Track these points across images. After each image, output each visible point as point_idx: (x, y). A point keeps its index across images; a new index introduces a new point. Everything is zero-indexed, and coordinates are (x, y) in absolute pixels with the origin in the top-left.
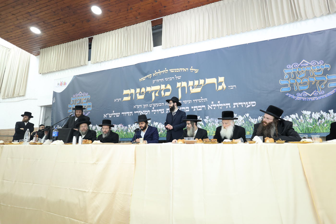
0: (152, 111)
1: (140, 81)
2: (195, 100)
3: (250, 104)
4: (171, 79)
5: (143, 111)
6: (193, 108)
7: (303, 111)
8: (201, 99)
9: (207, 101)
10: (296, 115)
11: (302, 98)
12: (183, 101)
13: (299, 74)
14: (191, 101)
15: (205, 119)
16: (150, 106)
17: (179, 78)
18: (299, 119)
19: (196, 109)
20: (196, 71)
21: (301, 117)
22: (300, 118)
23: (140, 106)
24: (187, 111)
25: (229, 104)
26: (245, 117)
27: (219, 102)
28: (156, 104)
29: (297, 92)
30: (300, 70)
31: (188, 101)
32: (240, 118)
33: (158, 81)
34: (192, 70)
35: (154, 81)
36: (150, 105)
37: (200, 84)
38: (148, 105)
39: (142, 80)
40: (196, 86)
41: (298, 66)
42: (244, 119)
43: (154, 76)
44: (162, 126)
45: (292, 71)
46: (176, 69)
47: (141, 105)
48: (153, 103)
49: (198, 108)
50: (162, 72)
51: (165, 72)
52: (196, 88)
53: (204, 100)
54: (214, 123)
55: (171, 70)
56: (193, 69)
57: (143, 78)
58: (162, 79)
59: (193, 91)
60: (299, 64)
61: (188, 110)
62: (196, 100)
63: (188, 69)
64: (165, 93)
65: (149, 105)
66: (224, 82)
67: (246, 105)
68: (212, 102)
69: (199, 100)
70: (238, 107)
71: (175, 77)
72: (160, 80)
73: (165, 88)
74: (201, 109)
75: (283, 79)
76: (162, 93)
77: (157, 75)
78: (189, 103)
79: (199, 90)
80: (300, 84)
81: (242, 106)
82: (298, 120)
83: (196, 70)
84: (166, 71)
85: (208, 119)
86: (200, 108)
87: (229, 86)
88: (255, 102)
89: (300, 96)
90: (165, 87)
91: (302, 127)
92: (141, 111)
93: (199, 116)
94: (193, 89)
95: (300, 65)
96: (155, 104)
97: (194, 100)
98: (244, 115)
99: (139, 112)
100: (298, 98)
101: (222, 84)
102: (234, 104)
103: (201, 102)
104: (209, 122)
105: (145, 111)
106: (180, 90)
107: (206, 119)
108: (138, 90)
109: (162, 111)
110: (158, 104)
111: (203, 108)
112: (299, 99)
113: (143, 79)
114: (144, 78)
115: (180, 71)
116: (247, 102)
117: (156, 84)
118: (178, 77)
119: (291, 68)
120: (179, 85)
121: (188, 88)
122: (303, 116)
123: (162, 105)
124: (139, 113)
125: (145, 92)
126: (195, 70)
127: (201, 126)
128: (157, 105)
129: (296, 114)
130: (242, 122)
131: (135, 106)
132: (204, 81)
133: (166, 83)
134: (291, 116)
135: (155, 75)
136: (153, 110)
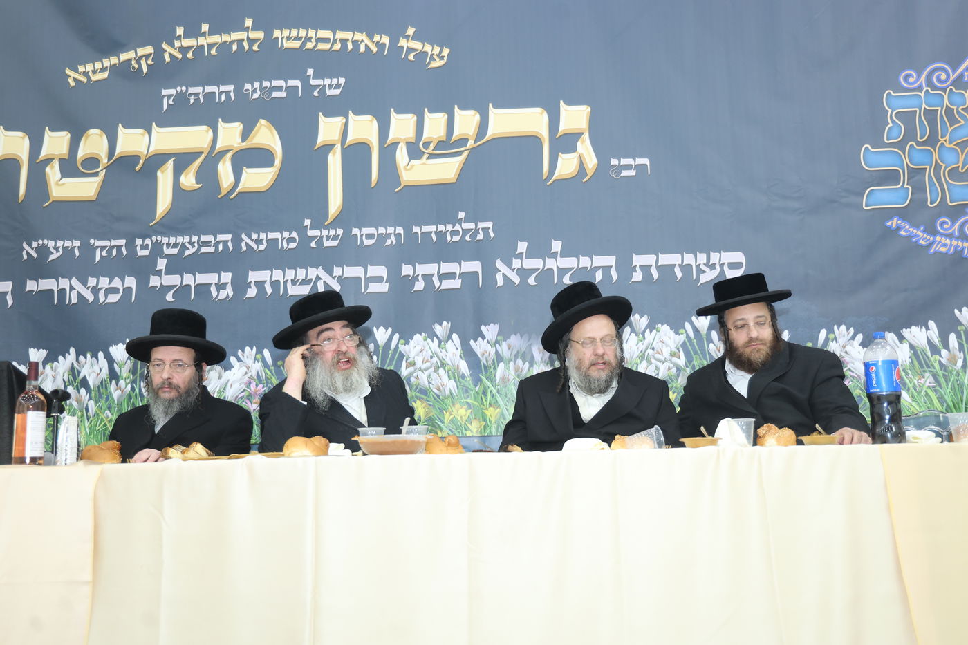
0: (154, 281)
1: (70, 80)
2: (426, 229)
3: (717, 266)
4: (279, 88)
5: (92, 282)
6: (411, 273)
7: (960, 311)
8: (460, 221)
9: (492, 235)
10: (927, 329)
11: (960, 244)
12: (355, 231)
13: (953, 121)
14: (400, 230)
15: (480, 339)
16: (140, 253)
17: (333, 86)
18: (944, 352)
19: (427, 278)
20: (437, 56)
21: (953, 338)
22: (946, 346)
23: (68, 244)
24: (374, 288)
25: (610, 260)
26: (688, 336)
27: (557, 246)
28: (180, 239)
29: (940, 216)
30: (957, 99)
31: (382, 230)
32: (665, 339)
33: (196, 94)
34: (410, 50)
35: (173, 92)
36: (139, 242)
37: (457, 133)
38: (122, 242)
39: (85, 80)
40: (432, 146)
41: (952, 78)
42: (684, 345)
43: (168, 59)
44: (220, 378)
45: (918, 103)
46: (312, 33)
47: (77, 243)
48: (163, 234)
49: (442, 277)
50: (226, 38)
51: (246, 47)
52: (431, 156)
53: (477, 231)
54: (527, 364)
55: (286, 33)
56: (418, 45)
57: (89, 67)
58: (223, 88)
59: (415, 172)
60: (954, 71)
61: (384, 287)
62: (432, 228)
63: (386, 40)
64: (238, 176)
65: (130, 245)
66: (586, 136)
67: (698, 266)
68: (522, 247)
69: (449, 227)
70: (656, 275)
71: (305, 80)
72: (209, 89)
73: (243, 141)
74: (456, 284)
75: (878, 143)
76: (225, 170)
77: (190, 55)
78: (388, 242)
79: (446, 169)
80: (954, 173)
81: (679, 274)
82: (937, 357)
83: (437, 50)
84: (253, 35)
85: (497, 342)
86: (451, 276)
87: (614, 162)
88: (739, 257)
89: (951, 236)
90: (245, 136)
91: (955, 393)
92: (75, 282)
93: (445, 323)
94: (414, 162)
95: (962, 75)
96: (173, 240)
97: (416, 229)
98: (687, 325)
99: (64, 283)
100: (944, 245)
101: (579, 145)
102: (638, 260)
103: (456, 238)
104: (499, 358)
105: (104, 282)
106: (335, 162)
107: (484, 338)
108: (56, 143)
109: (221, 286)
110: (195, 238)
111: (469, 277)
112: (943, 250)
113: (94, 72)
114: (98, 65)
115: (337, 47)
116: (704, 256)
117: (183, 114)
118: (327, 81)
119: (920, 89)
120: (328, 129)
121: (388, 151)
122: (959, 337)
123: (221, 247)
124: (62, 292)
125: (104, 161)
126: (428, 48)
127: (452, 382)
128: (184, 248)
129: (931, 324)
130: (675, 360)
131: (35, 245)
132: (478, 117)
133: (247, 114)
134: (906, 332)
135: (180, 56)
136: (159, 273)
